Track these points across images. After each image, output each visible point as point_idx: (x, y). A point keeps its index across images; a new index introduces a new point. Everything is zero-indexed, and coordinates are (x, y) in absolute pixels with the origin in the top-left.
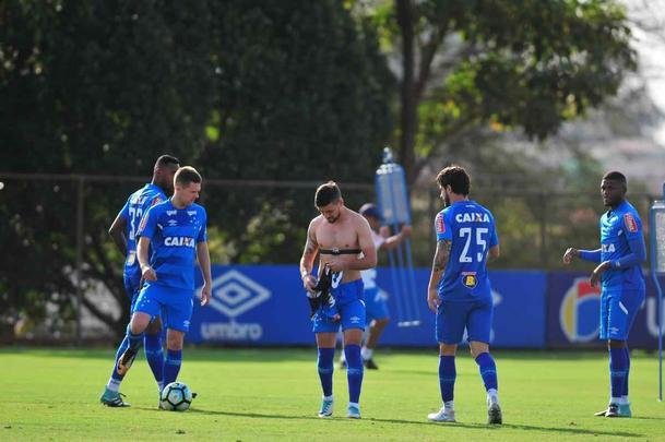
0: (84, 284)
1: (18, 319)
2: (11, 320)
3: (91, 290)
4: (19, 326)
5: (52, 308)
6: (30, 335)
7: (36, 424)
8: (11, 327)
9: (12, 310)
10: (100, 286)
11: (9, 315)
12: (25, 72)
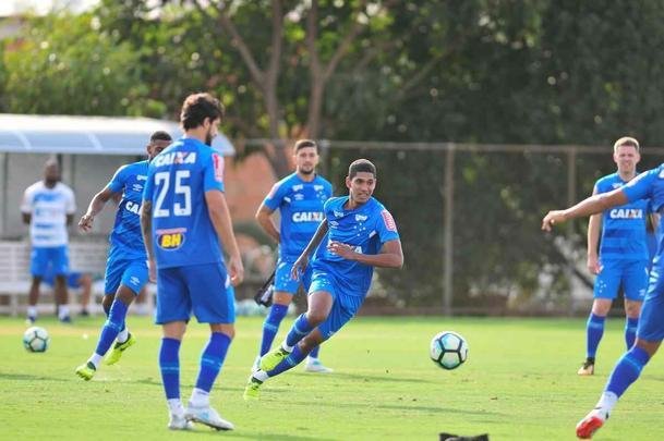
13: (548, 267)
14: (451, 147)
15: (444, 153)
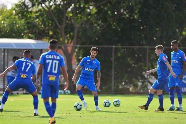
0: (149, 77)
1: (130, 87)
2: (128, 87)
3: (151, 79)
4: (131, 89)
5: (140, 84)
6: (134, 91)
7: (135, 116)
8: (129, 89)
9: (129, 84)
10: (153, 77)
11: (128, 86)
12: (132, 18)
13: (141, 81)
14: (114, 46)
15: (112, 48)
